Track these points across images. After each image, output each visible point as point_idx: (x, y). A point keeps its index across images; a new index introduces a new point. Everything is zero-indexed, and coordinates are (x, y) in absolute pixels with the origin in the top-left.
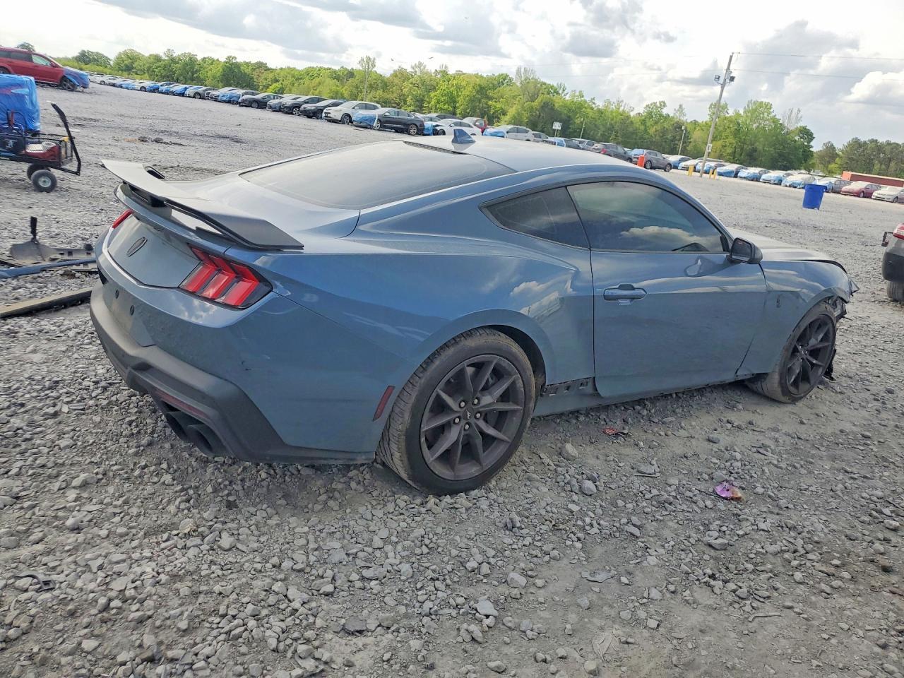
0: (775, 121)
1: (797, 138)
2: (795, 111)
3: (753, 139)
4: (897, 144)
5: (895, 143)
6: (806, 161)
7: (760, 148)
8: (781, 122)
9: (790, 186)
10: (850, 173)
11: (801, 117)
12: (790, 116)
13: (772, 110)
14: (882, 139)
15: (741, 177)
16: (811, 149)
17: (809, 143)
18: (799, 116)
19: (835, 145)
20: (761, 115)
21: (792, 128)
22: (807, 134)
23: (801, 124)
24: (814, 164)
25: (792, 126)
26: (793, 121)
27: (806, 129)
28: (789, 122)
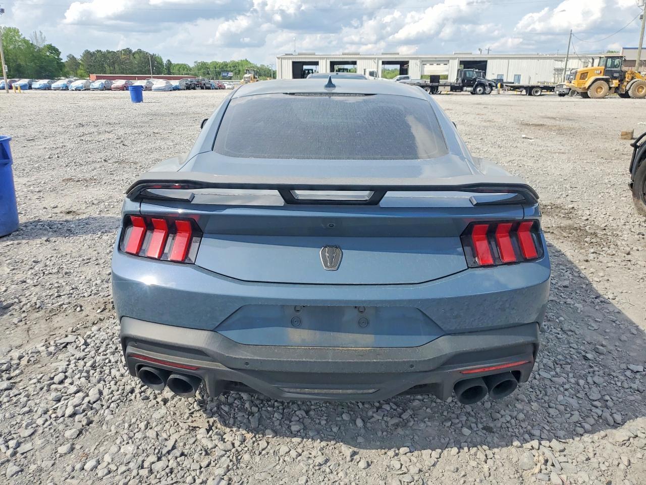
0: (26, 42)
1: (48, 54)
2: (38, 34)
3: (14, 58)
4: (114, 52)
5: (112, 52)
6: (61, 70)
7: (22, 63)
8: (31, 42)
9: (76, 90)
10: (95, 75)
11: (45, 37)
12: (36, 37)
13: (20, 34)
14: (104, 50)
15: (36, 89)
16: (62, 61)
17: (58, 56)
18: (43, 36)
19: (75, 56)
20: (14, 38)
21: (41, 46)
22: (55, 51)
23: (47, 43)
24: (68, 71)
25: (41, 45)
26: (40, 40)
27: (51, 46)
28: (37, 42)
